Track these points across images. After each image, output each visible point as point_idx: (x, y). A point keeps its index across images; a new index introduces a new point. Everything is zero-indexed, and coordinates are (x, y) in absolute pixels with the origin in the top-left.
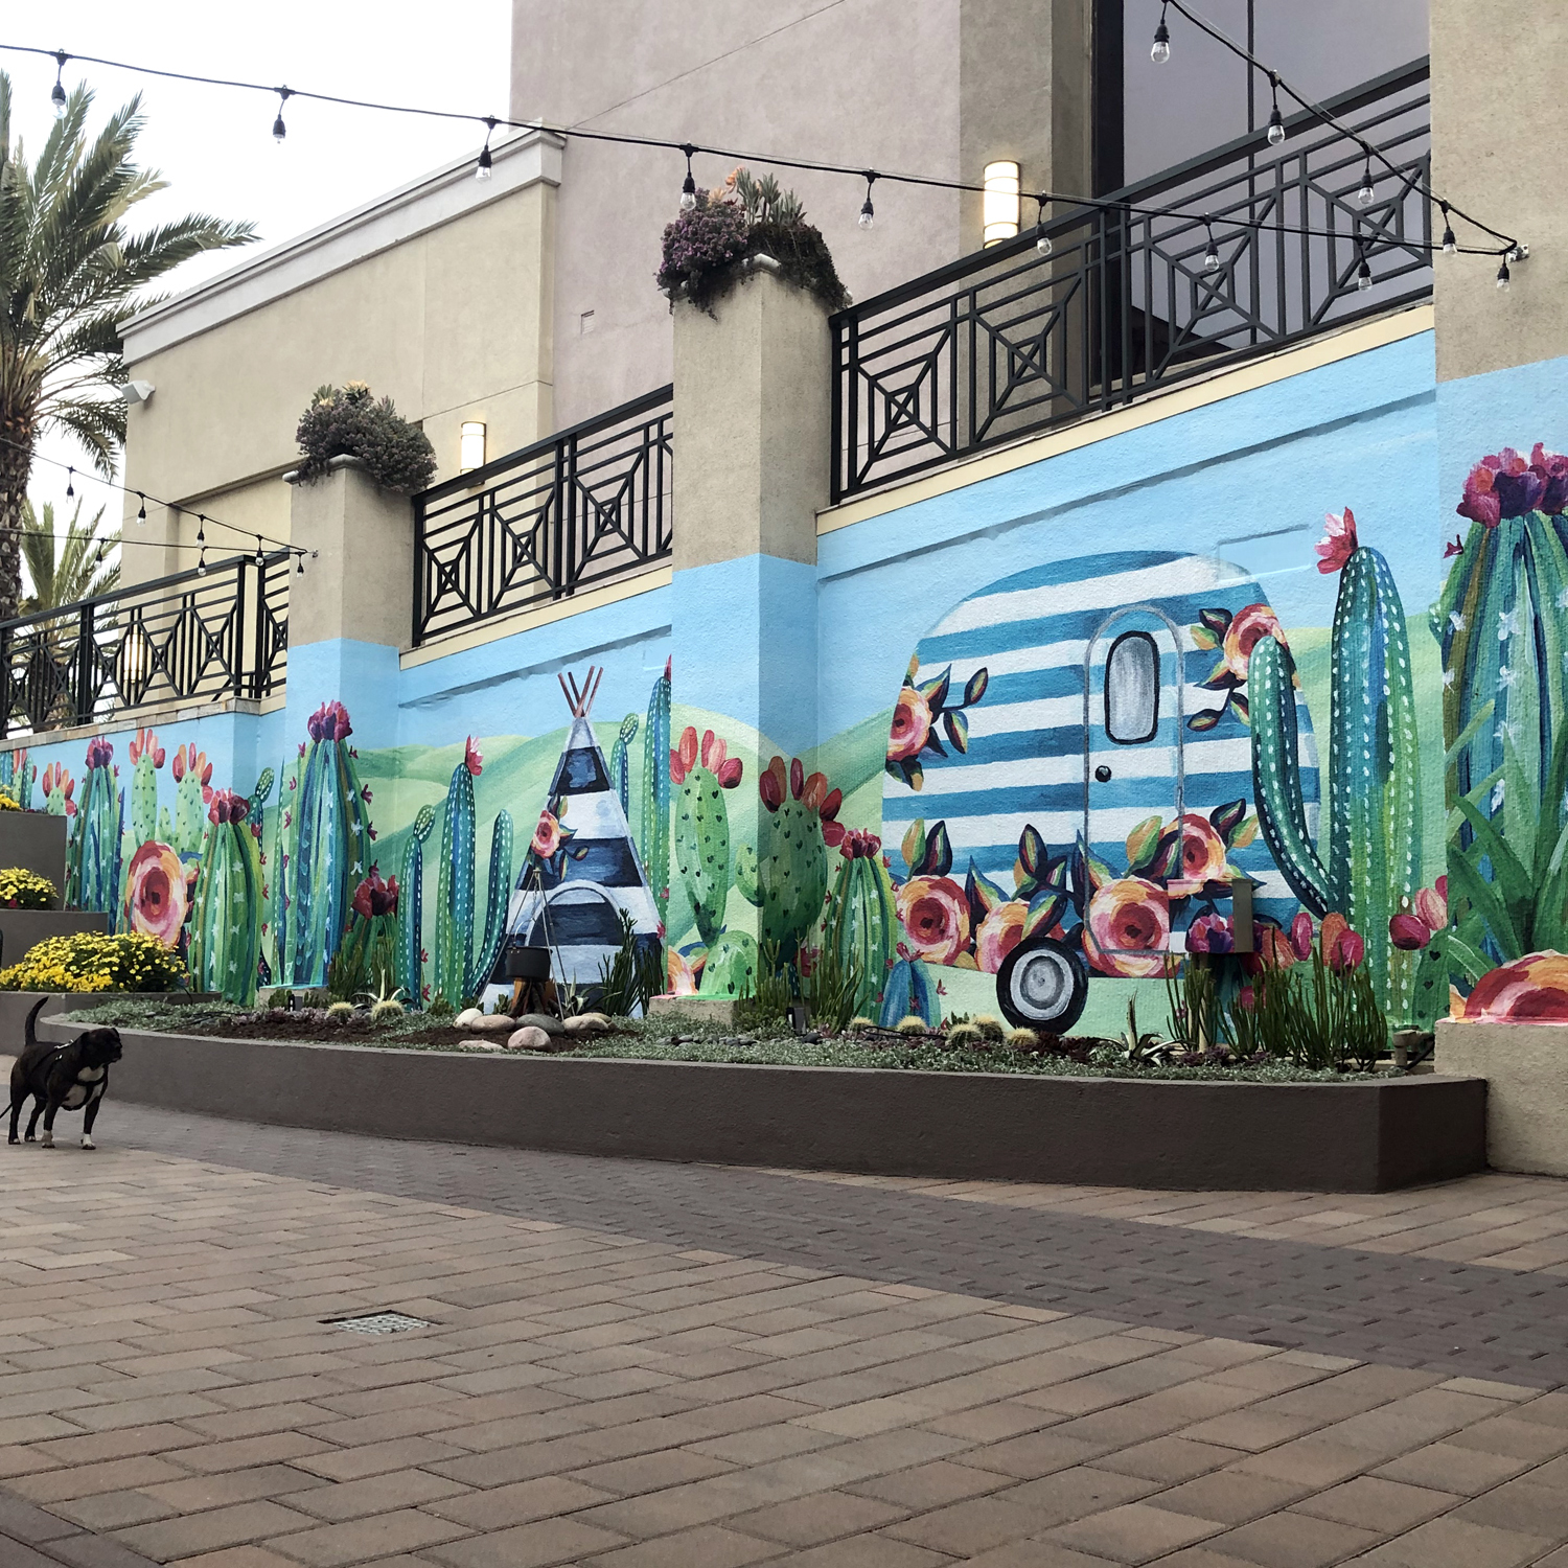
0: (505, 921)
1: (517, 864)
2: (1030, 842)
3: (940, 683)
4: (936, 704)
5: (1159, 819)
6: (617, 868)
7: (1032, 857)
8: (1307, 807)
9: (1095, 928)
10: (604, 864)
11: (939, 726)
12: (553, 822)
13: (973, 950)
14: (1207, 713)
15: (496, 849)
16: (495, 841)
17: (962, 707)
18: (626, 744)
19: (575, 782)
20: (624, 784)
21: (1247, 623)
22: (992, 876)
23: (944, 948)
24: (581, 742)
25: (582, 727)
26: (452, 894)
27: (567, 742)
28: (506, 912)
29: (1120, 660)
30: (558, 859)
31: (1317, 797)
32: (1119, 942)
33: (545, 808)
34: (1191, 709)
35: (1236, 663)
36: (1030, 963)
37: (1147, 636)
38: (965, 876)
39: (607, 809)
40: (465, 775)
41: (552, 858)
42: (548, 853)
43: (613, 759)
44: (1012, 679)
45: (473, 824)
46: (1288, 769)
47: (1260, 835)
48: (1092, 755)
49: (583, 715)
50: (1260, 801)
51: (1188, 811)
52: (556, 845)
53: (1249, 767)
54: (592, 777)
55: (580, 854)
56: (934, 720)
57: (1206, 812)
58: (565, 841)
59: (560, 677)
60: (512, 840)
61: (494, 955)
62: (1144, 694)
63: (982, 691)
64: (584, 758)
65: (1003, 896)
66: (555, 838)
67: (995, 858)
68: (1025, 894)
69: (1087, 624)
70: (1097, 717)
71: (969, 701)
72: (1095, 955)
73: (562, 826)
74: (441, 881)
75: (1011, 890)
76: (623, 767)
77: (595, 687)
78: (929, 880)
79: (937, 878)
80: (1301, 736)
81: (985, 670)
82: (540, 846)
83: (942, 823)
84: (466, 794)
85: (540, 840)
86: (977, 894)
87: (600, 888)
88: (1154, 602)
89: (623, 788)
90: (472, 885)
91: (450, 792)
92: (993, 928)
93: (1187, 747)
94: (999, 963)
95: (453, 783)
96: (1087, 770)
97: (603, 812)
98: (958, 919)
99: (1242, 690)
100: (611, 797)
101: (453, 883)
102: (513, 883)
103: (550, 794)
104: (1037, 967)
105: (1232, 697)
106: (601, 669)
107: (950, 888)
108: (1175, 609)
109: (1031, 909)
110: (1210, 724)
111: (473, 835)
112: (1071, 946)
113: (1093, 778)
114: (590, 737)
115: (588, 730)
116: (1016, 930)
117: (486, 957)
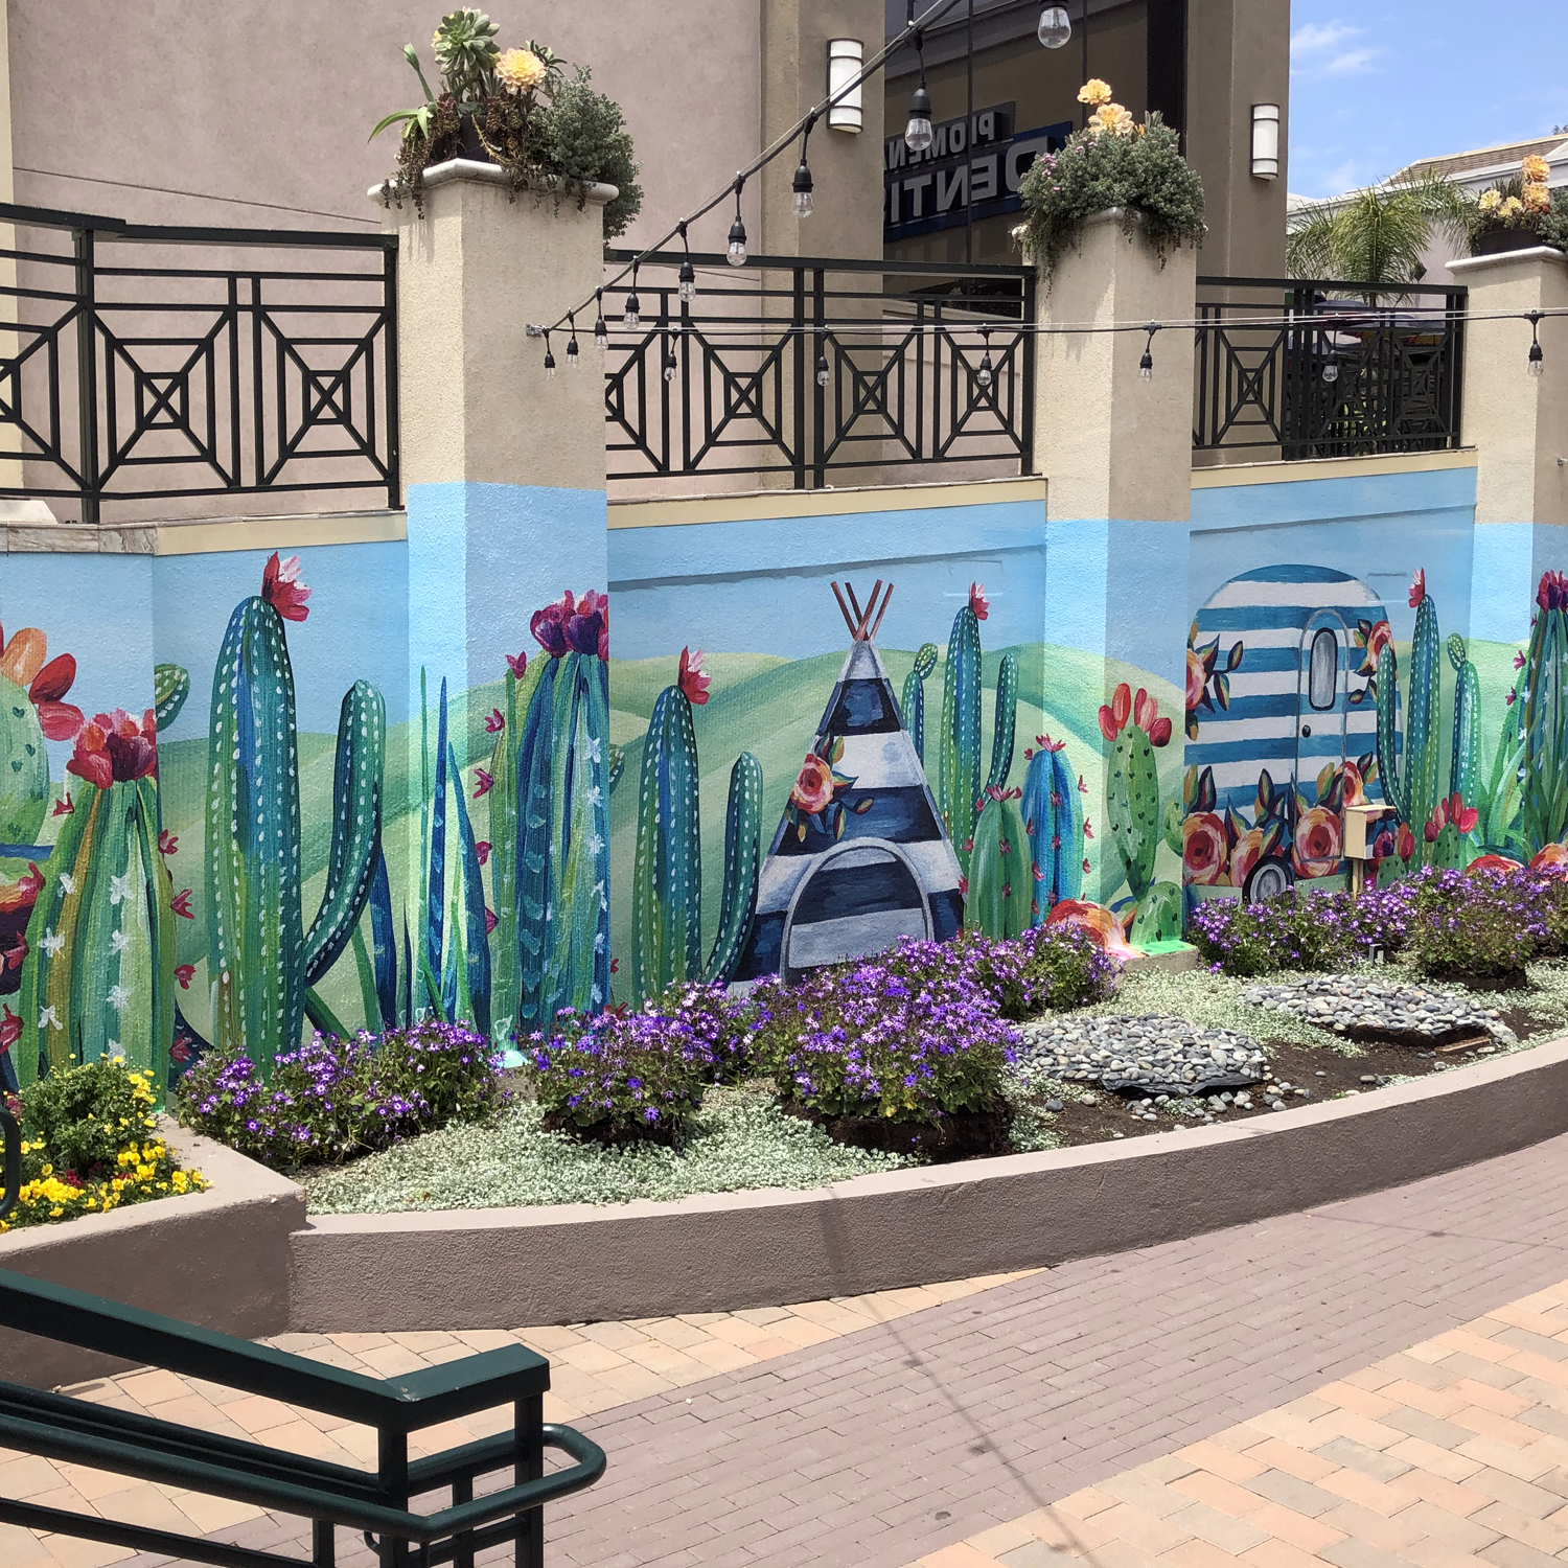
0: (754, 898)
1: (771, 822)
2: (1265, 783)
3: (1212, 649)
4: (1209, 666)
5: (1332, 765)
6: (912, 821)
7: (1266, 793)
8: (1397, 756)
9: (1298, 845)
10: (895, 817)
11: (1210, 685)
12: (824, 768)
13: (1228, 870)
14: (1358, 692)
15: (735, 804)
16: (732, 793)
17: (1226, 671)
18: (922, 678)
19: (855, 720)
20: (918, 724)
21: (1378, 634)
22: (1241, 810)
23: (1211, 869)
24: (864, 671)
25: (865, 653)
26: (661, 871)
27: (844, 670)
28: (756, 886)
29: (1318, 648)
30: (831, 815)
31: (1401, 753)
32: (1310, 855)
33: (811, 751)
34: (1351, 689)
35: (1372, 659)
36: (1262, 877)
37: (1332, 633)
38: (1224, 811)
39: (896, 753)
40: (679, 702)
41: (823, 813)
42: (818, 807)
43: (905, 695)
44: (1259, 653)
45: (694, 771)
46: (1391, 733)
47: (1378, 776)
48: (1302, 717)
49: (866, 638)
50: (1379, 753)
51: (1347, 759)
52: (828, 796)
53: (1375, 731)
54: (878, 714)
55: (863, 807)
56: (1207, 681)
57: (1354, 760)
58: (840, 792)
59: (834, 585)
60: (760, 792)
61: (737, 944)
62: (1329, 674)
63: (1240, 659)
64: (867, 692)
65: (1248, 826)
66: (827, 789)
67: (1242, 795)
68: (1262, 823)
69: (1300, 617)
70: (1305, 691)
71: (1231, 668)
72: (1298, 865)
73: (836, 774)
74: (639, 854)
75: (1253, 821)
76: (918, 704)
77: (883, 606)
78: (1200, 816)
79: (1206, 814)
80: (1397, 711)
81: (1241, 642)
82: (805, 798)
83: (1210, 768)
84: (681, 730)
85: (805, 791)
86: (1232, 825)
87: (890, 845)
88: (1336, 608)
89: (917, 729)
90: (695, 853)
91: (652, 726)
92: (1242, 851)
93: (1349, 714)
94: (1244, 879)
95: (657, 713)
96: (1298, 727)
97: (893, 757)
98: (1220, 846)
99: (1374, 678)
100: (902, 739)
101: (662, 855)
102: (764, 848)
103: (819, 733)
104: (1267, 878)
105: (1371, 682)
106: (891, 587)
107: (1213, 821)
108: (1348, 615)
109: (1265, 834)
110: (1358, 700)
111: (696, 786)
112: (1285, 860)
113: (1301, 735)
114: (876, 667)
115: (873, 657)
116: (1255, 851)
117: (723, 950)
